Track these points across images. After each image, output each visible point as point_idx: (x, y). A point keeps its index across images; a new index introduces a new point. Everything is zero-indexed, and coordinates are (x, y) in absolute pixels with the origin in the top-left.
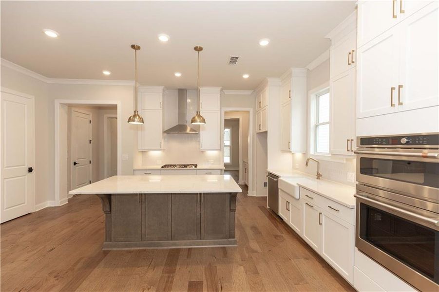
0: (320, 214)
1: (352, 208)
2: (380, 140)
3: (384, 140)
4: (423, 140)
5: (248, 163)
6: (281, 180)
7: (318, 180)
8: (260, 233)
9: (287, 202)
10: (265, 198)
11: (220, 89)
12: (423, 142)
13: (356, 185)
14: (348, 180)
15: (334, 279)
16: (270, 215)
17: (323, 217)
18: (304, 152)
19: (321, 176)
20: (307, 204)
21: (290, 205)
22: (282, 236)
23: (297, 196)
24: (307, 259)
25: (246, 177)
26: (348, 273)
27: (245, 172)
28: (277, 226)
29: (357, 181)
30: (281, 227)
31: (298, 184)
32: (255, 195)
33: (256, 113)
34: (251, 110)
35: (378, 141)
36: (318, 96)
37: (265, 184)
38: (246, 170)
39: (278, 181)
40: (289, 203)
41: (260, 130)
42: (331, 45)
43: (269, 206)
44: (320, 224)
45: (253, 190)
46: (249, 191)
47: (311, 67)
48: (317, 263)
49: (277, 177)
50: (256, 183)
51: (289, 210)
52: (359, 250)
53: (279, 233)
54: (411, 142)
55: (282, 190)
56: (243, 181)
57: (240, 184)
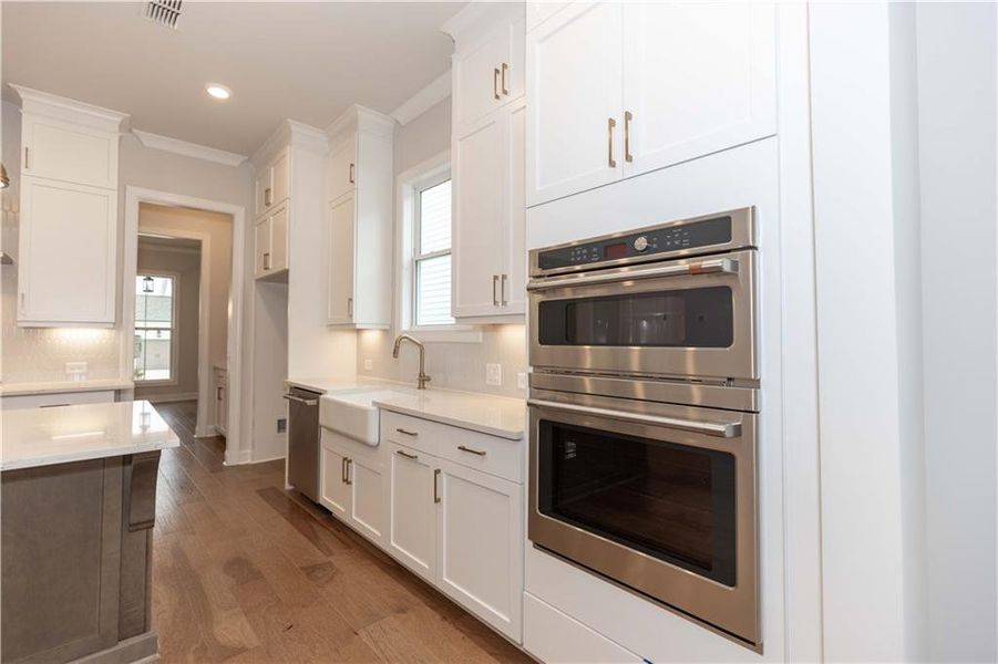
0: (437, 472)
1: (518, 440)
2: (585, 251)
3: (595, 250)
4: (682, 237)
5: (226, 370)
6: (328, 401)
7: (421, 391)
8: (257, 575)
9: (345, 459)
10: (277, 465)
11: (119, 120)
12: (682, 243)
13: (530, 374)
14: (488, 382)
15: (472, 644)
16: (294, 508)
17: (444, 480)
18: (387, 327)
19: (429, 379)
20: (401, 453)
21: (354, 466)
22: (331, 564)
23: (373, 438)
24: (402, 610)
25: (220, 413)
26: (508, 616)
27: (219, 399)
28: (313, 538)
29: (530, 365)
30: (325, 536)
31: (374, 403)
32: (249, 461)
33: (256, 222)
34: (240, 214)
35: (581, 255)
36: (418, 192)
37: (281, 424)
38: (220, 392)
39: (317, 406)
40: (350, 461)
41: (266, 268)
42: (453, 50)
43: (290, 483)
44: (437, 500)
45: (242, 446)
46: (227, 453)
47: (404, 114)
48: (428, 612)
49: (316, 394)
50: (254, 424)
51: (349, 483)
52: (538, 546)
53: (319, 557)
54: (655, 246)
55: (331, 430)
56: (211, 427)
57: (203, 435)
